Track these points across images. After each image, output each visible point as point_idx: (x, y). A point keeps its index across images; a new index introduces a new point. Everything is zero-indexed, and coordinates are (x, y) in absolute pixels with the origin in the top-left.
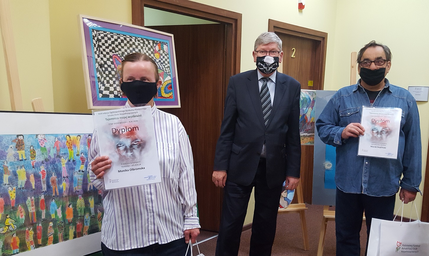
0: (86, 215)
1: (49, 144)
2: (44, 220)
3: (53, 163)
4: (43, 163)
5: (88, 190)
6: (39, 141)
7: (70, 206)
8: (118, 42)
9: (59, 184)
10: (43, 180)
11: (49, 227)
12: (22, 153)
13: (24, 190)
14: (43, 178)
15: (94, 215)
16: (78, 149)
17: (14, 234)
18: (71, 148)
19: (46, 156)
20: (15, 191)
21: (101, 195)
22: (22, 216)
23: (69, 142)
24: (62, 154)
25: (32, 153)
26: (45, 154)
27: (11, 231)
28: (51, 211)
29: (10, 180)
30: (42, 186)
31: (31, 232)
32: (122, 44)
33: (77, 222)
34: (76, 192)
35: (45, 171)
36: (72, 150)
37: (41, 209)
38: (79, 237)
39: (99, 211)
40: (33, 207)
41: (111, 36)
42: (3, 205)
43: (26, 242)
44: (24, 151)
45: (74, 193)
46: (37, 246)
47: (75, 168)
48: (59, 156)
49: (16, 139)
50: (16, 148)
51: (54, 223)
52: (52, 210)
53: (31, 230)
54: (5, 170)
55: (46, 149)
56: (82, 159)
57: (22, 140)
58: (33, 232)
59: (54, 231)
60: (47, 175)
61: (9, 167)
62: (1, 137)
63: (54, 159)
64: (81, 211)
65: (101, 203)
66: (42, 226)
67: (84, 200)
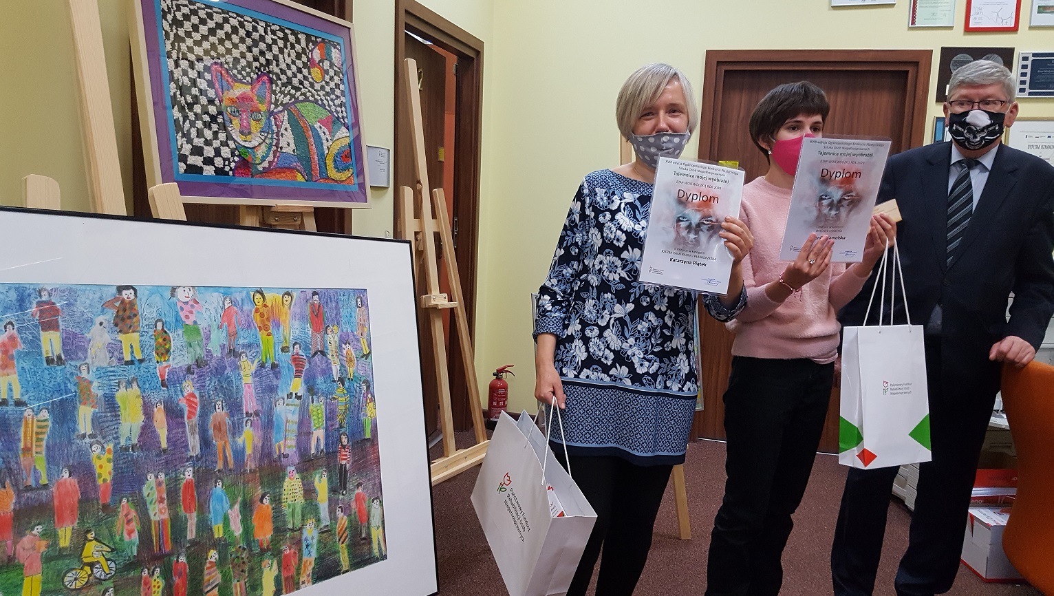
0: (308, 527)
1: (208, 315)
2: (194, 543)
3: (219, 371)
4: (189, 370)
5: (313, 451)
6: (179, 305)
7: (264, 501)
9: (234, 434)
10: (190, 422)
11: (208, 565)
12: (131, 342)
14: (189, 418)
15: (329, 523)
16: (286, 332)
17: (107, 590)
18: (266, 329)
19: (198, 351)
20: (111, 456)
21: (345, 465)
22: (130, 533)
23: (261, 311)
24: (243, 346)
25: (160, 340)
26: (195, 344)
27: (100, 581)
28: (211, 515)
29: (96, 421)
30: (186, 441)
33: (283, 548)
34: (279, 456)
35: (197, 394)
36: (269, 334)
37: (186, 511)
38: (289, 590)
39: (340, 514)
40: (161, 505)
42: (76, 499)
44: (136, 335)
45: (275, 461)
47: (277, 387)
48: (234, 353)
49: (116, 299)
50: (116, 325)
51: (220, 553)
52: (215, 510)
53: (155, 577)
54: (84, 392)
55: (198, 330)
56: (296, 360)
57: (132, 304)
58: (162, 583)
59: (220, 576)
60: (203, 408)
61: (95, 384)
62: (71, 293)
63: (222, 359)
64: (293, 516)
65: (345, 489)
66: (189, 562)
67: (303, 479)
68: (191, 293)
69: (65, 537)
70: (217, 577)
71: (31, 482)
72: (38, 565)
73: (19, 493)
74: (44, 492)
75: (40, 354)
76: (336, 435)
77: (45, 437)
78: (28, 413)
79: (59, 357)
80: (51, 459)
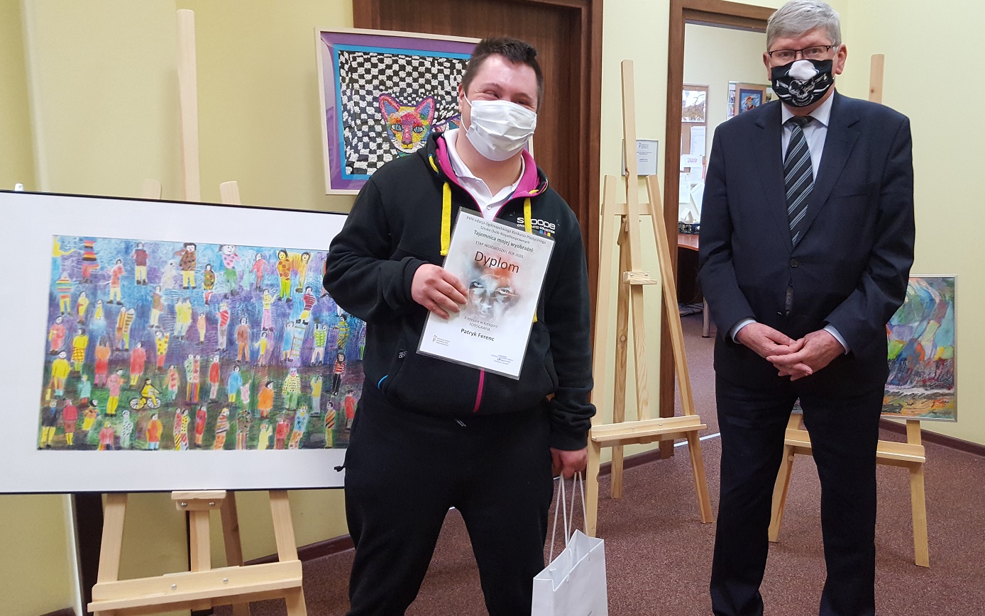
0: (301, 410)
1: (244, 264)
2: (214, 402)
3: (247, 299)
4: (225, 297)
5: (313, 360)
6: (224, 256)
7: (269, 386)
8: (391, 71)
9: (252, 340)
10: (222, 328)
11: (221, 417)
12: (189, 276)
13: (183, 341)
14: (221, 325)
15: (319, 412)
16: (301, 280)
17: (153, 415)
18: (286, 275)
19: (234, 285)
20: (167, 340)
21: (339, 375)
22: (173, 386)
23: (283, 263)
24: (267, 285)
25: (208, 276)
26: (231, 280)
27: (151, 409)
28: (229, 387)
29: (161, 319)
30: (217, 339)
31: (186, 419)
32: (402, 74)
33: (278, 419)
34: (285, 360)
35: (229, 312)
36: (287, 279)
37: (211, 380)
38: (279, 448)
39: (329, 407)
40: (195, 374)
41: (378, 60)
42: (143, 360)
43: (174, 434)
44: (193, 272)
45: (281, 362)
46: (193, 446)
47: (289, 314)
48: (260, 289)
49: (182, 251)
50: (181, 265)
51: (230, 411)
52: (232, 385)
53: (184, 415)
54: (156, 302)
55: (235, 272)
56: (307, 298)
57: (192, 254)
58: (188, 419)
59: (229, 425)
60: (232, 320)
61: (163, 298)
62: (156, 246)
63: (250, 291)
64: (290, 399)
65: (337, 391)
66: (208, 411)
67: (301, 378)
68: (233, 249)
69: (134, 379)
70: (227, 426)
71: (120, 346)
72: (118, 391)
73: (113, 351)
74: (126, 353)
75: (134, 278)
76: (334, 353)
77: (131, 323)
78: (123, 309)
79: (144, 281)
80: (132, 336)
